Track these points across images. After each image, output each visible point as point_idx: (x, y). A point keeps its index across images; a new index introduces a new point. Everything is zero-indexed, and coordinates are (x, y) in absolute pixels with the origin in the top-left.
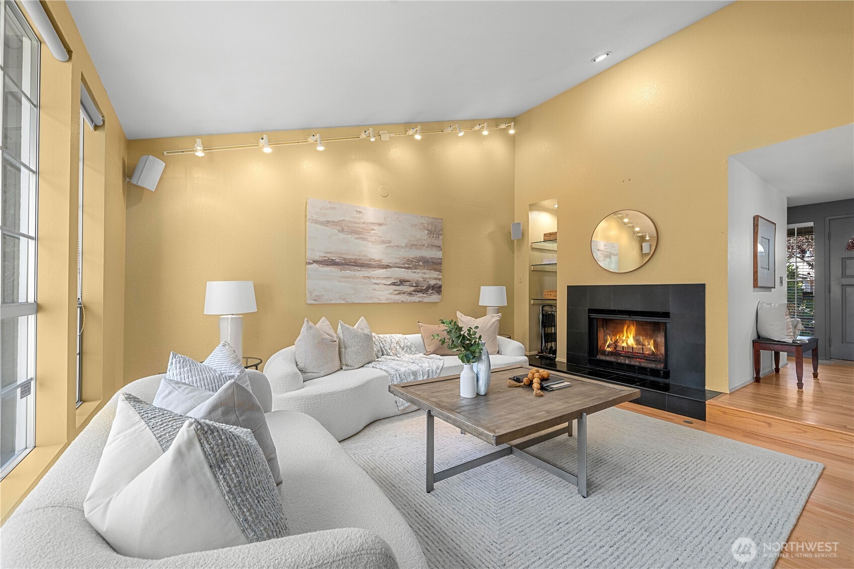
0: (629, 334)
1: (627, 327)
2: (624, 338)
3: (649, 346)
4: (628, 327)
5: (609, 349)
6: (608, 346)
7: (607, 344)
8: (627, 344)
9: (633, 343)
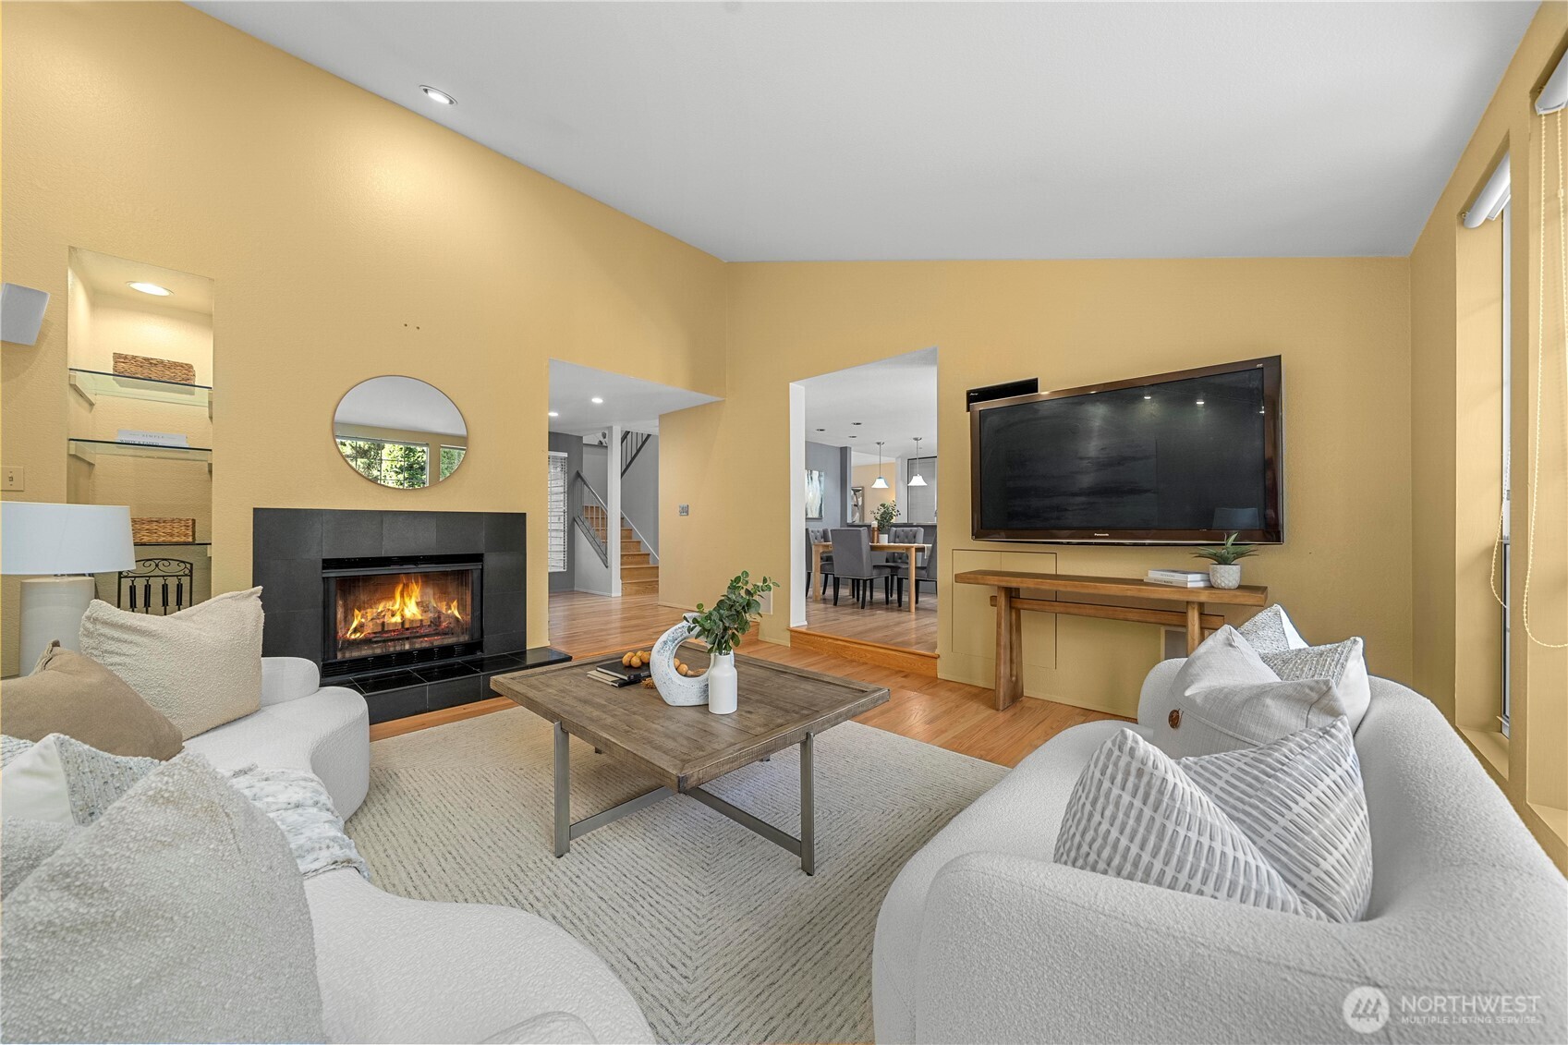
0: (407, 600)
1: (404, 587)
2: (397, 607)
3: (449, 612)
4: (406, 586)
5: (358, 635)
6: (355, 631)
7: (354, 625)
8: (403, 616)
9: (415, 612)
